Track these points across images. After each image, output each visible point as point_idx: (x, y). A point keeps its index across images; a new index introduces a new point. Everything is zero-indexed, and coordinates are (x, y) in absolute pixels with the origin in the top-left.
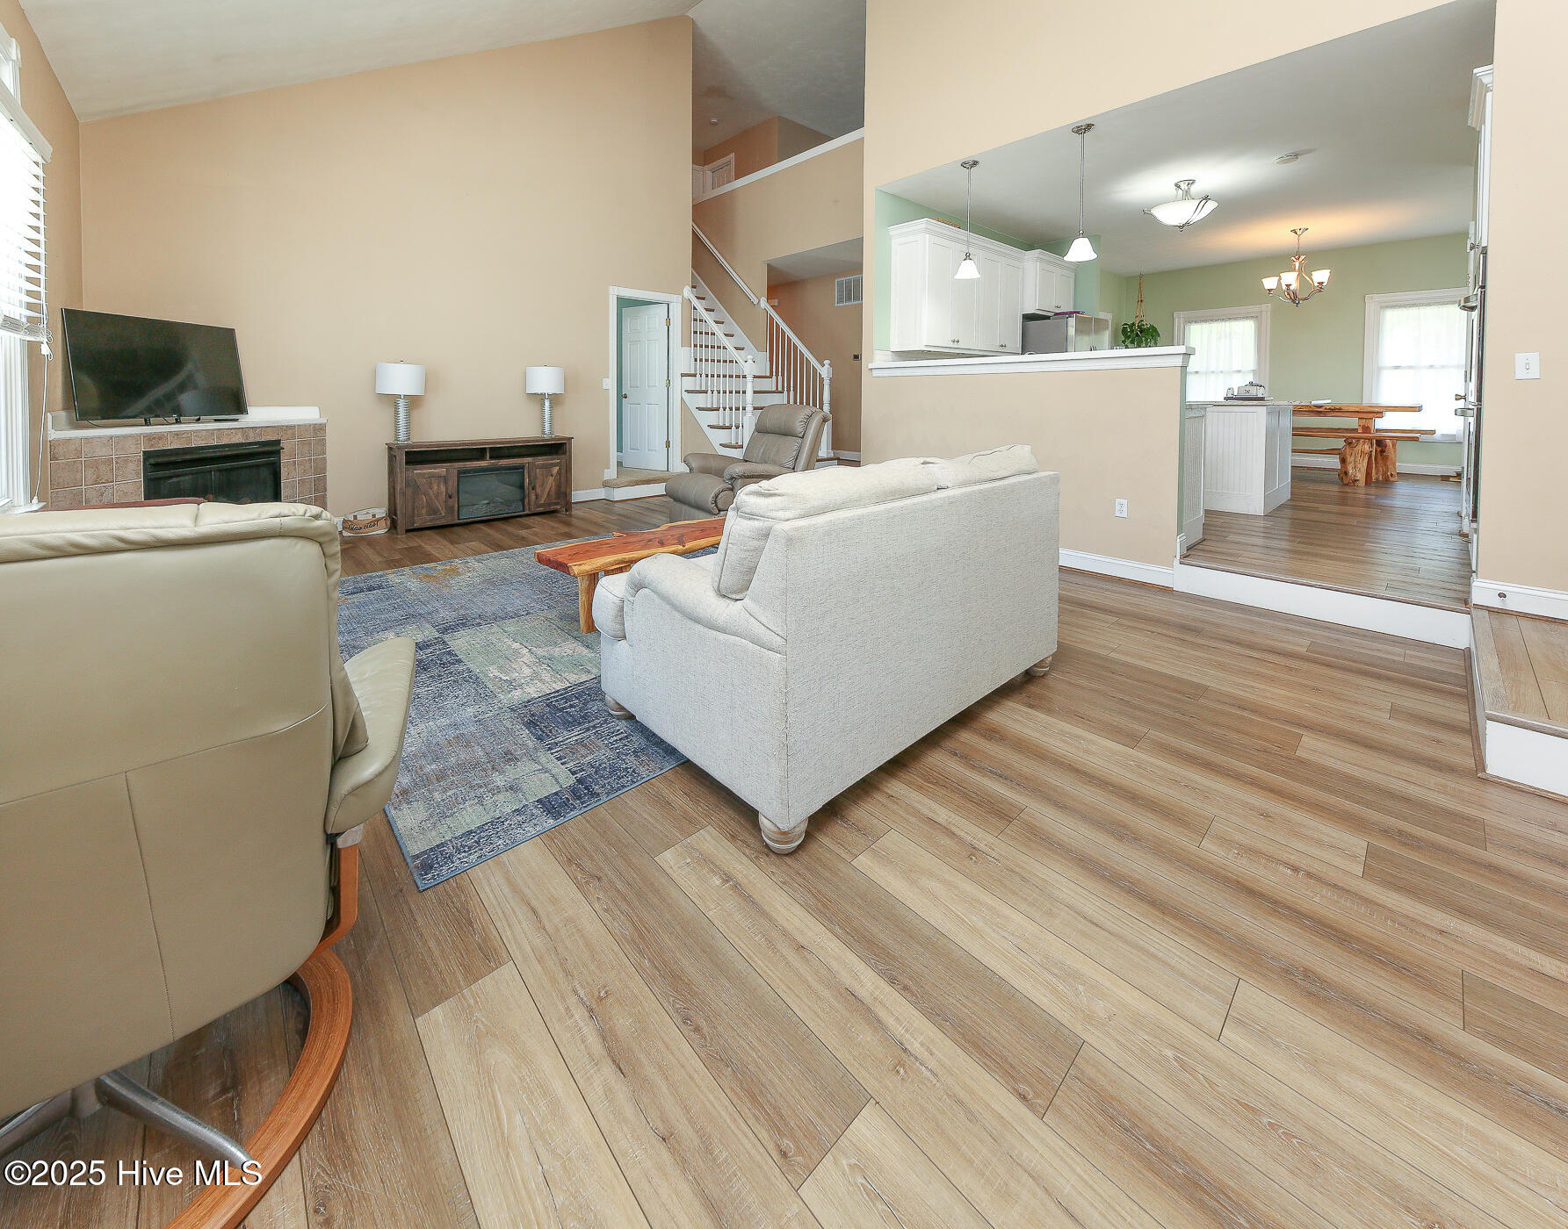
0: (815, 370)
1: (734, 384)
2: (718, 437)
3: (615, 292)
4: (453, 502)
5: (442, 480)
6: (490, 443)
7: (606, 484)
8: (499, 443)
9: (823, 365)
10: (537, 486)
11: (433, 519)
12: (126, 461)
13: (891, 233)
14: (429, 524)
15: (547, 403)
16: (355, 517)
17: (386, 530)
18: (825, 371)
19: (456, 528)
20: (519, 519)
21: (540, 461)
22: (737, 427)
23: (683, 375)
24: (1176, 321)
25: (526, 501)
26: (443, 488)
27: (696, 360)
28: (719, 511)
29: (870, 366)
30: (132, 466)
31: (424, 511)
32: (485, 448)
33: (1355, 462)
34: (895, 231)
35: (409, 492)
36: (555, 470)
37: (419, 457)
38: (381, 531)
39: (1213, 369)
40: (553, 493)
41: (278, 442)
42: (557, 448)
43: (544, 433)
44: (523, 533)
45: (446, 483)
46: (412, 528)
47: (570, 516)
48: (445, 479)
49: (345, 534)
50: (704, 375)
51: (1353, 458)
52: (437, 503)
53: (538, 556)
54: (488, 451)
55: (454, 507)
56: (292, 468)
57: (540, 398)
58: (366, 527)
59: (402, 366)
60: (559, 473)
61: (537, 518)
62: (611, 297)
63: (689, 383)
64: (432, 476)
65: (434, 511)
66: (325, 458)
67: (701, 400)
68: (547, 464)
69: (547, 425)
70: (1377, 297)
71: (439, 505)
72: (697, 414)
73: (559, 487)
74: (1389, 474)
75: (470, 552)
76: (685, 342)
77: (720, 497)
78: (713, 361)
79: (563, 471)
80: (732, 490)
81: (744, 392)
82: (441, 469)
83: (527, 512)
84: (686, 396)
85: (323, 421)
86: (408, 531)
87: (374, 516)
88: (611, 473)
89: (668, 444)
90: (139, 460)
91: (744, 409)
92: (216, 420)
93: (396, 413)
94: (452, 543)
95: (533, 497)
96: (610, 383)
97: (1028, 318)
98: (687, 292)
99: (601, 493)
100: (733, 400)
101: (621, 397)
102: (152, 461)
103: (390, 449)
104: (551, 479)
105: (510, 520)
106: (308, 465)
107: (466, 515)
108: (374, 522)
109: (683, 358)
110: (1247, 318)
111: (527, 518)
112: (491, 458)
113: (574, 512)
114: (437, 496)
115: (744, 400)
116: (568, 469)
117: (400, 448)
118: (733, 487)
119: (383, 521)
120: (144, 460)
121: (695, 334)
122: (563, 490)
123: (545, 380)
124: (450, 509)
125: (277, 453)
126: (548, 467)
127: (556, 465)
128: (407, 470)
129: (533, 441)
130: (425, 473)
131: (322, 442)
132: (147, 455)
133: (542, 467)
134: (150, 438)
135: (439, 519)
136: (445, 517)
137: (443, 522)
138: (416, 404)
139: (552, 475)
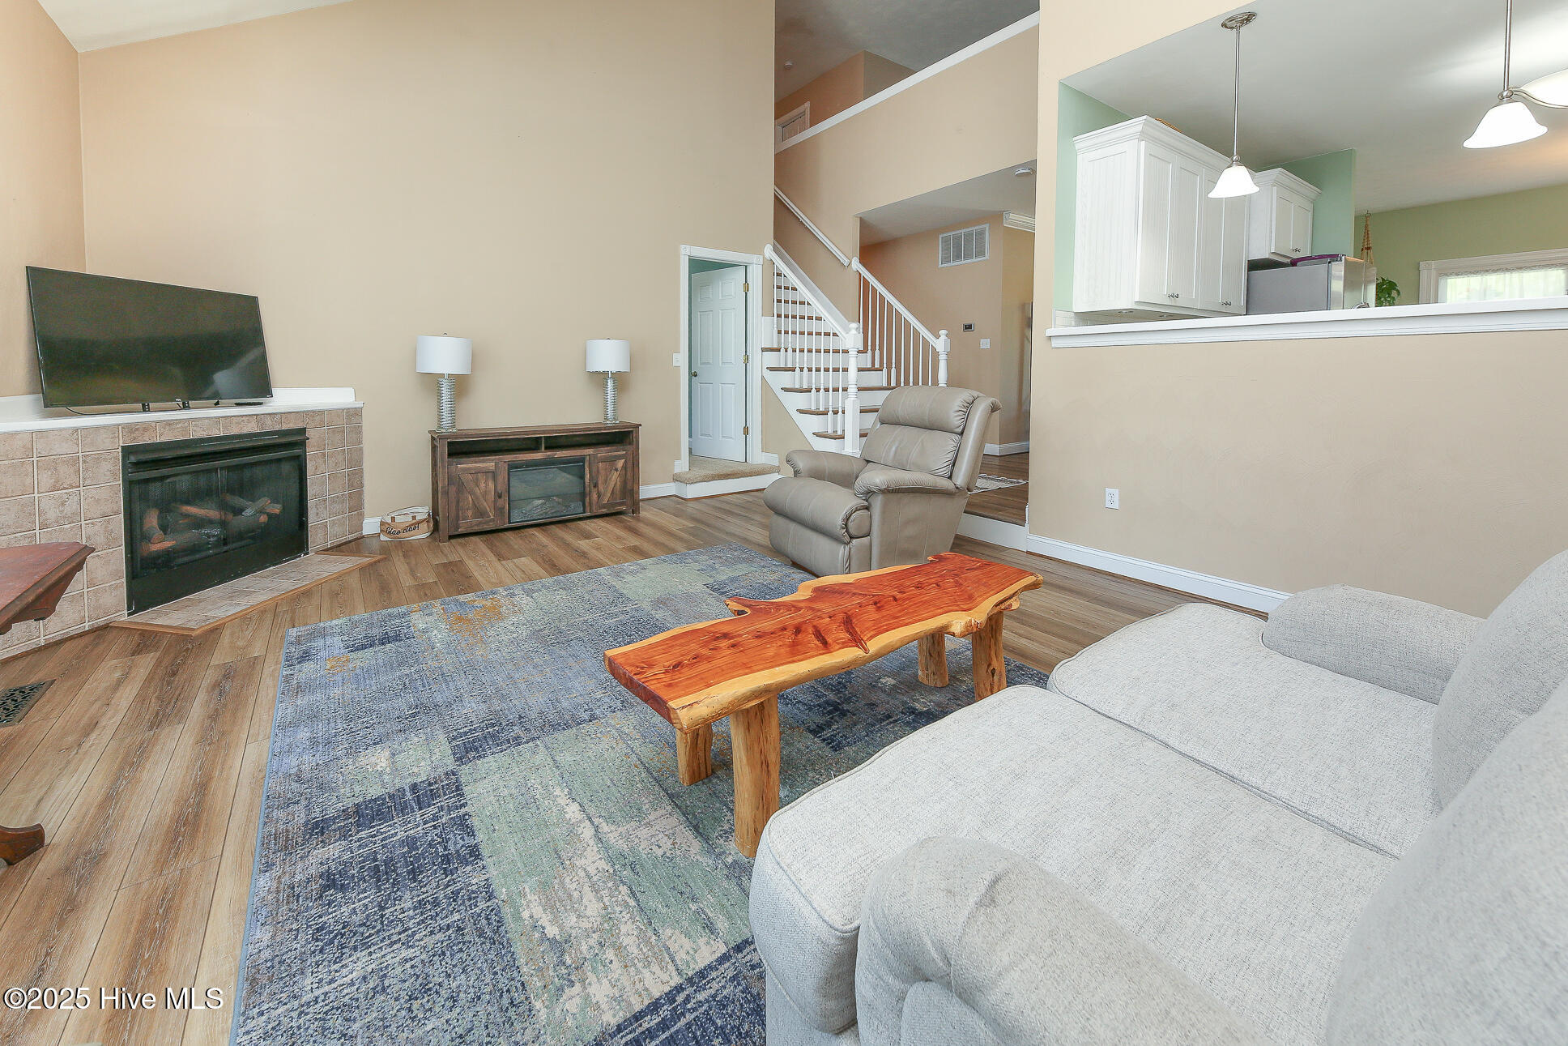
0: (926, 342)
1: (831, 361)
2: (810, 425)
3: (688, 251)
4: (503, 502)
5: (490, 475)
6: (544, 432)
7: (677, 479)
8: (556, 431)
9: (938, 337)
10: (600, 482)
11: (480, 523)
12: (102, 458)
13: (1077, 147)
14: (476, 529)
15: (610, 383)
16: (393, 519)
17: (428, 534)
18: (940, 344)
19: (508, 534)
20: (581, 523)
21: (603, 452)
22: (836, 413)
23: (764, 350)
25: (587, 500)
26: (491, 485)
27: (779, 332)
28: (851, 538)
29: (1049, 332)
30: (106, 466)
31: (470, 513)
32: (541, 437)
34: (1084, 142)
35: (453, 489)
36: (620, 463)
37: (461, 448)
38: (422, 534)
40: (618, 492)
41: (302, 431)
42: (621, 438)
43: (606, 418)
44: (584, 544)
45: (494, 479)
46: (457, 533)
47: (638, 519)
48: (494, 475)
49: (383, 538)
50: (790, 350)
52: (485, 504)
53: (610, 663)
54: (543, 440)
55: (504, 508)
56: (320, 461)
57: (600, 378)
58: (405, 530)
59: (445, 339)
60: (625, 467)
61: (600, 523)
62: (682, 257)
63: (772, 359)
64: (478, 472)
65: (481, 513)
66: (361, 449)
67: (786, 379)
68: (611, 456)
69: (610, 408)
71: (487, 506)
72: (783, 396)
73: (625, 483)
75: (519, 574)
76: (767, 311)
77: (852, 518)
78: (802, 333)
79: (630, 464)
80: (867, 508)
81: (845, 370)
82: (488, 463)
83: (588, 514)
84: (768, 375)
85: (359, 404)
86: (451, 537)
87: (414, 518)
88: (682, 465)
89: (746, 431)
90: (116, 458)
91: (845, 390)
92: (238, 404)
93: (440, 396)
94: (501, 557)
95: (595, 496)
96: (681, 360)
97: (1255, 266)
98: (769, 251)
99: (670, 489)
100: (830, 380)
101: (693, 375)
102: (133, 459)
103: (433, 439)
104: (615, 476)
105: (568, 524)
106: (340, 458)
107: (517, 518)
108: (415, 525)
109: (764, 330)
111: (588, 522)
112: (547, 448)
113: (643, 514)
114: (485, 494)
115: (846, 379)
116: (635, 464)
117: (441, 438)
118: (870, 504)
119: (425, 525)
120: (123, 457)
121: (779, 300)
122: (629, 486)
123: (608, 356)
124: (499, 511)
125: (302, 444)
126: (612, 461)
127: (620, 457)
128: (450, 464)
129: (595, 429)
130: (469, 469)
131: (358, 430)
132: (127, 451)
133: (604, 460)
134: (131, 428)
135: (487, 523)
136: (493, 520)
137: (491, 526)
138: (460, 385)
139: (617, 470)
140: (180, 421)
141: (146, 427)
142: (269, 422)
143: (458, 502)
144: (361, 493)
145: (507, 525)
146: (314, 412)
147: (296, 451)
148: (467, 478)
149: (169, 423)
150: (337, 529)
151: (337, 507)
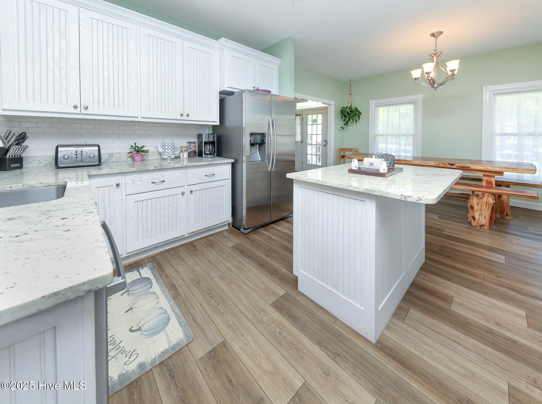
24: (370, 105)
33: (481, 210)
39: (390, 133)
51: (479, 207)
70: (490, 88)
74: (505, 214)
110: (409, 103)
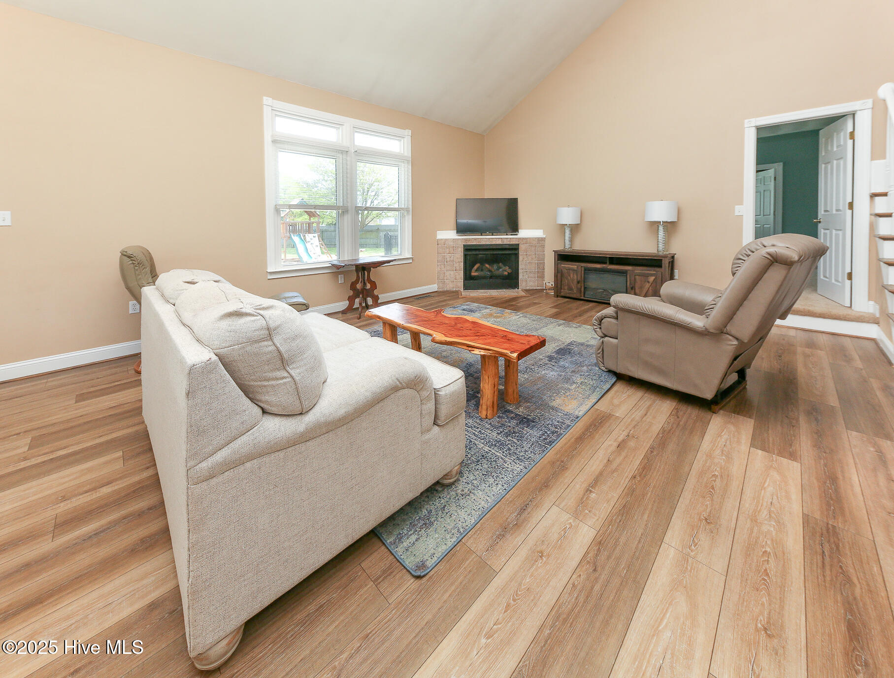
4: (581, 286)
5: (575, 272)
10: (637, 288)
11: (570, 293)
12: (458, 247)
14: (568, 295)
15: (661, 228)
17: (554, 293)
19: (582, 302)
21: (643, 270)
26: (575, 276)
30: (460, 249)
31: (566, 288)
35: (559, 275)
36: (652, 279)
38: (551, 293)
41: (518, 245)
43: (657, 251)
45: (577, 274)
46: (559, 295)
48: (577, 272)
52: (573, 285)
55: (581, 289)
57: (654, 225)
58: (549, 289)
59: (568, 208)
64: (570, 269)
65: (570, 289)
66: (544, 254)
69: (660, 245)
71: (574, 287)
82: (575, 266)
85: (543, 237)
87: (551, 285)
102: (466, 248)
106: (534, 256)
107: (588, 296)
108: (551, 288)
114: (573, 280)
120: (464, 247)
124: (579, 290)
126: (647, 276)
127: (652, 275)
128: (560, 264)
130: (566, 267)
131: (543, 246)
134: (466, 240)
135: (572, 294)
136: (575, 293)
137: (574, 296)
138: (575, 229)
139: (648, 282)
140: (478, 239)
141: (469, 240)
142: (505, 240)
143: (561, 281)
144: (543, 272)
145: (582, 298)
146: (523, 238)
147: (516, 252)
148: (565, 271)
149: (475, 239)
150: (531, 283)
151: (532, 275)
